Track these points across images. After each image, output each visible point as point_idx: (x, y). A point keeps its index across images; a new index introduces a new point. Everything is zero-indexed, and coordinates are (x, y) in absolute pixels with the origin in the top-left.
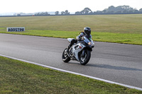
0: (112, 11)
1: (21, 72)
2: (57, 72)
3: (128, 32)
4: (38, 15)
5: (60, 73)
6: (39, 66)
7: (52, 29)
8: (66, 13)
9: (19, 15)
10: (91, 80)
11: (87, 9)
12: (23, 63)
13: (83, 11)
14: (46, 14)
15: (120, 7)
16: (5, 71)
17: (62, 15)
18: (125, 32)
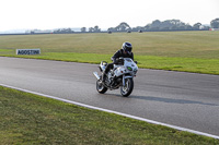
0: (157, 27)
1: (35, 108)
2: (83, 108)
3: (178, 55)
4: (58, 32)
5: (87, 110)
6: (58, 101)
7: (77, 52)
8: (96, 30)
9: (32, 33)
10: (129, 119)
11: (123, 25)
12: (38, 97)
13: (118, 27)
14: (69, 31)
15: (167, 22)
16: (14, 108)
17: (90, 32)
18: (174, 55)
